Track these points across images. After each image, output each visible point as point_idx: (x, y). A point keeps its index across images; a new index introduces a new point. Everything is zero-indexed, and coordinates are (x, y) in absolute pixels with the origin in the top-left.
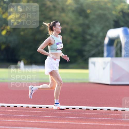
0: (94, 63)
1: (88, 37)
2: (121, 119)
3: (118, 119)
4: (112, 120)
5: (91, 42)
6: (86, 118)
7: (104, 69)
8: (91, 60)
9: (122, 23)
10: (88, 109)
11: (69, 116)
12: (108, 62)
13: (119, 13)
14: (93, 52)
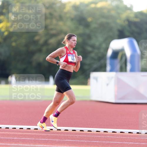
0: (96, 79)
1: (89, 49)
2: (128, 143)
3: (124, 143)
4: (118, 143)
5: (93, 55)
6: (88, 141)
7: (107, 85)
8: (93, 75)
9: (127, 34)
10: (90, 131)
11: (68, 139)
12: (112, 78)
13: (124, 21)
14: (95, 66)
